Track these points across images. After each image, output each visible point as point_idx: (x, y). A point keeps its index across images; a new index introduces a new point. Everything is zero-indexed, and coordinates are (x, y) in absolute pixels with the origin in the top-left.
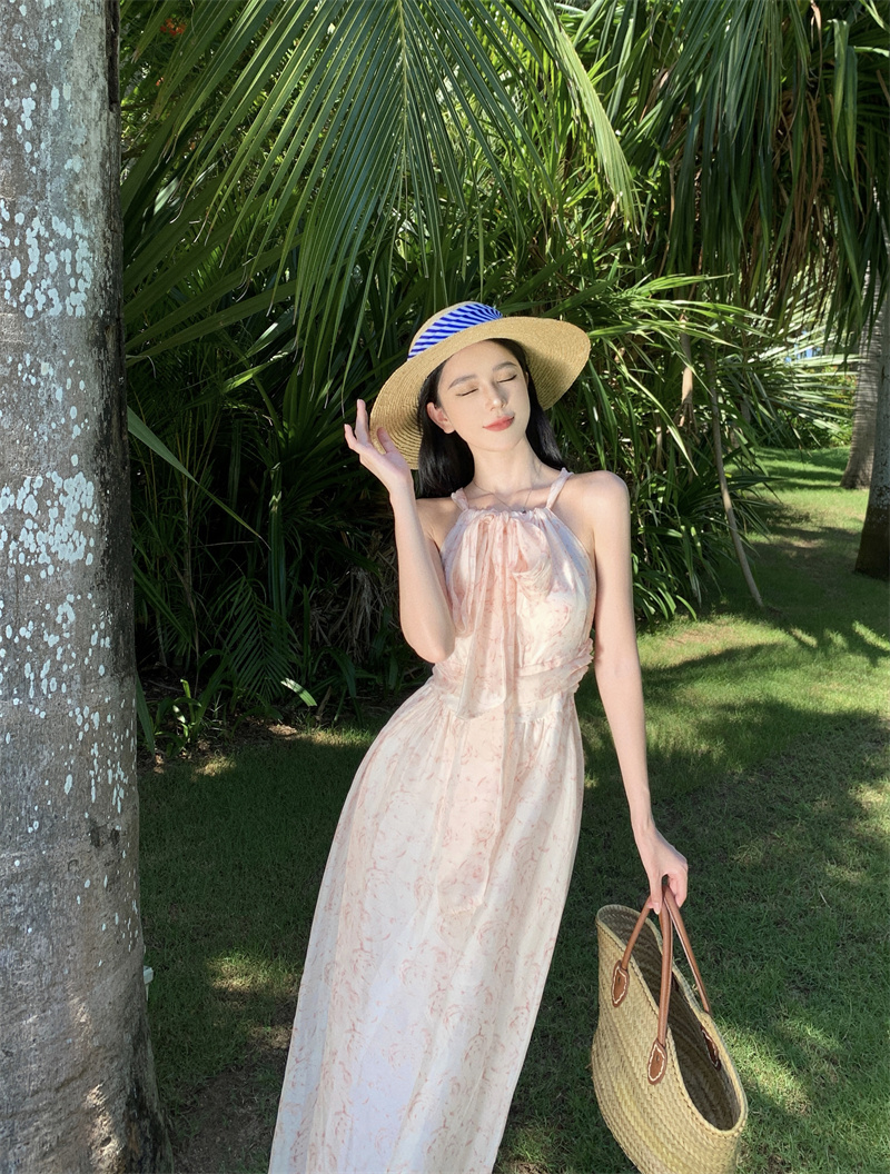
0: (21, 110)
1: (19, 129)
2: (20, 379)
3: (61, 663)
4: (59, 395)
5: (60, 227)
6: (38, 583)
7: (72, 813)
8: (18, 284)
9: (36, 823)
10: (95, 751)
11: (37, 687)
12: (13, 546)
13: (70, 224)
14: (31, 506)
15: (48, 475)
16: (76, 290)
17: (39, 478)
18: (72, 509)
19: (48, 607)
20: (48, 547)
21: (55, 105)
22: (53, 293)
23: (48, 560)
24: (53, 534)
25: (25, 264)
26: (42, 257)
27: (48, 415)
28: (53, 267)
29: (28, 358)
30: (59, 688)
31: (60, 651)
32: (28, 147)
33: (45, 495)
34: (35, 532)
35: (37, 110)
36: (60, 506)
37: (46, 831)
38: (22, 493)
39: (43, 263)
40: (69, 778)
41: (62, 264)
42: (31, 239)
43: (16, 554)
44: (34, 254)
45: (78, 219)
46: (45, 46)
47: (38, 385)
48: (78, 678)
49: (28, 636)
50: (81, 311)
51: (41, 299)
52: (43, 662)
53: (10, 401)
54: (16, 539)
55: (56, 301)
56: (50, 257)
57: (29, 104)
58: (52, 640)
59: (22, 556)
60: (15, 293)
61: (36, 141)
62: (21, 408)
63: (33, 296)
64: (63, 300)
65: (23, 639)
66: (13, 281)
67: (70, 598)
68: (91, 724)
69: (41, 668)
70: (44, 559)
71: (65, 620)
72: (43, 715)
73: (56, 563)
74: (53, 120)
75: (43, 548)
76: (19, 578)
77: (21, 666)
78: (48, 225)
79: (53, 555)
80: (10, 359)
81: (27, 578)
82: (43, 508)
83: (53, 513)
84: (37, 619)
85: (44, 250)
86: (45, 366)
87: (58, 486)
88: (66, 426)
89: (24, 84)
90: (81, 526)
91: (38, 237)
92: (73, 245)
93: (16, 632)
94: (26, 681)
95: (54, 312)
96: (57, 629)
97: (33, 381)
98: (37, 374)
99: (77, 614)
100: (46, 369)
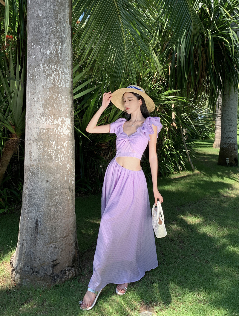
0: (59, 48)
1: (58, 52)
2: (58, 99)
3: (65, 154)
4: (65, 102)
5: (65, 70)
6: (61, 138)
7: (66, 184)
8: (58, 81)
9: (60, 185)
10: (70, 173)
11: (60, 159)
12: (57, 131)
13: (66, 70)
14: (60, 123)
15: (63, 117)
16: (67, 82)
17: (61, 118)
18: (67, 125)
19: (63, 143)
20: (63, 131)
21: (64, 47)
22: (64, 83)
23: (63, 134)
24: (64, 129)
25: (59, 77)
26: (62, 76)
27: (63, 106)
28: (64, 78)
29: (60, 95)
30: (64, 159)
31: (64, 152)
32: (60, 55)
33: (62, 121)
34: (61, 128)
35: (61, 48)
36: (65, 124)
37: (61, 187)
38: (58, 120)
40: (66, 177)
41: (65, 77)
42: (60, 73)
43: (57, 132)
44: (61, 75)
45: (68, 69)
46: (62, 36)
47: (61, 100)
48: (67, 158)
50: (68, 87)
51: (62, 84)
52: (62, 154)
53: (57, 103)
54: (57, 130)
55: (64, 84)
56: (63, 76)
57: (60, 47)
58: (63, 150)
59: (58, 133)
60: (57, 82)
61: (61, 54)
62: (58, 104)
63: (60, 83)
64: (65, 84)
65: (58, 149)
66: (57, 80)
67: (66, 142)
68: (69, 168)
70: (62, 134)
71: (65, 146)
72: (61, 164)
73: (64, 135)
74: (64, 50)
75: (62, 132)
76: (58, 137)
77: (58, 154)
78: (63, 70)
79: (64, 133)
80: (56, 95)
81: (59, 137)
82: (62, 124)
83: (64, 125)
84: (61, 145)
85: (62, 75)
86: (62, 96)
87: (64, 120)
88: (66, 108)
89: (59, 43)
90: (68, 128)
91: (61, 72)
92: (67, 74)
93: (57, 147)
94: (58, 157)
95: (64, 86)
96: (64, 148)
97: (60, 99)
98: (61, 98)
99: (67, 145)
100: (63, 97)
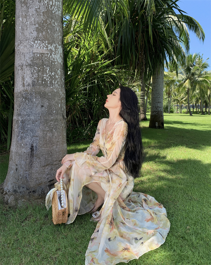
2: (52, 24)
3: (58, 82)
4: (58, 29)
6: (55, 65)
7: (60, 111)
8: (52, 6)
9: (55, 111)
10: (63, 101)
11: (55, 85)
12: (51, 56)
14: (54, 49)
15: (56, 44)
16: (60, 10)
18: (60, 53)
19: (56, 70)
20: (56, 58)
22: (57, 9)
23: (56, 61)
24: (57, 56)
25: (53, 3)
27: (56, 33)
29: (53, 21)
30: (58, 87)
31: (58, 79)
33: (56, 48)
34: (54, 55)
36: (58, 51)
37: (56, 113)
38: (52, 46)
39: (55, 3)
40: (60, 104)
41: (58, 4)
44: (54, 1)
47: (55, 26)
48: (61, 86)
49: (53, 75)
50: (60, 15)
51: (55, 10)
53: (50, 28)
58: (57, 77)
59: (52, 59)
60: (51, 8)
62: (52, 30)
63: (54, 9)
64: (58, 12)
67: (60, 70)
68: (62, 96)
69: (55, 82)
71: (59, 74)
72: (56, 91)
77: (52, 81)
80: (50, 20)
81: (53, 63)
83: (57, 52)
84: (55, 72)
87: (58, 47)
88: (58, 36)
90: (61, 56)
92: (59, 2)
93: (51, 73)
94: (53, 84)
98: (54, 24)
100: (56, 24)
